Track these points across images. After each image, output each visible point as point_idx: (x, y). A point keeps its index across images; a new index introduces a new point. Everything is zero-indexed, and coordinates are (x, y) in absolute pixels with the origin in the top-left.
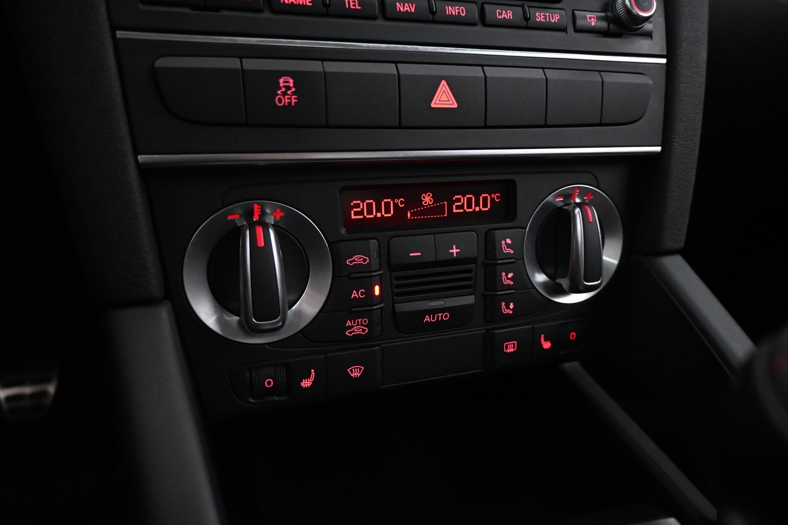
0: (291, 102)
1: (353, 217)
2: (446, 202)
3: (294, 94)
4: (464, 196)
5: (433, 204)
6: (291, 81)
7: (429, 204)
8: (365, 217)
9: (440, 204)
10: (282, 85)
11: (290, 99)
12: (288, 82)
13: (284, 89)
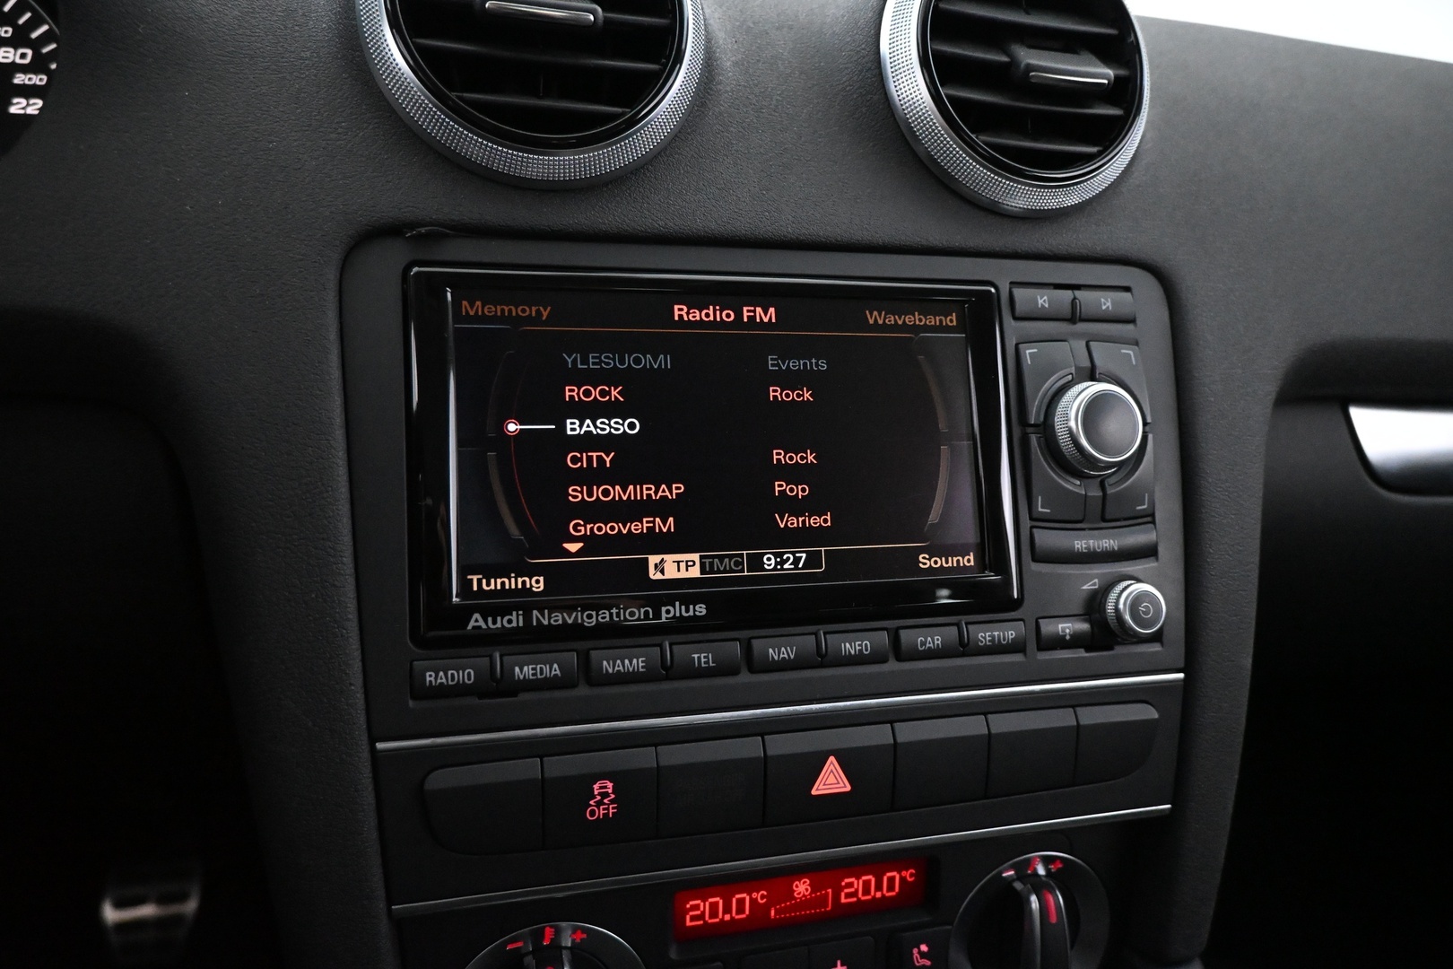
0: (608, 812)
1: (688, 923)
2: (830, 891)
3: (612, 802)
4: (858, 879)
5: (810, 894)
6: (610, 785)
7: (804, 896)
8: (705, 922)
9: (821, 893)
10: (596, 792)
11: (608, 809)
12: (605, 787)
13: (599, 798)
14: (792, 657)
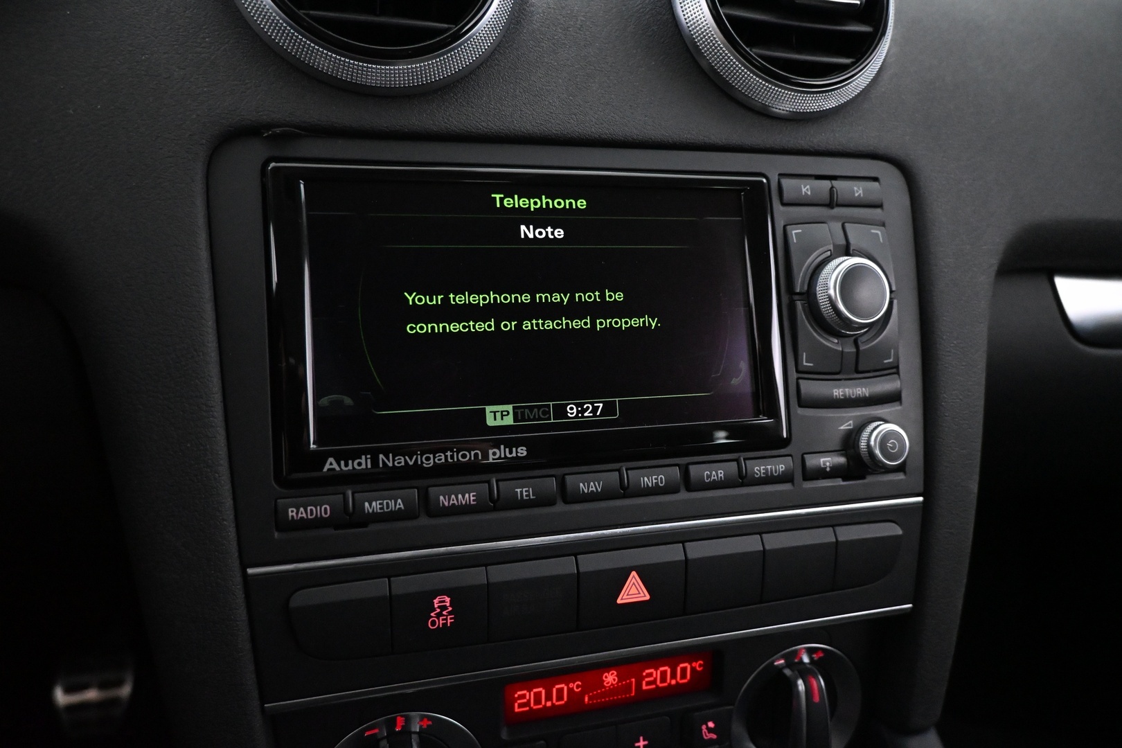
0: (447, 622)
1: (517, 710)
2: (633, 680)
3: (450, 613)
4: (656, 670)
5: (617, 683)
6: (448, 599)
7: (612, 684)
8: (531, 708)
9: (626, 682)
10: (436, 606)
11: (446, 619)
12: (444, 601)
13: (438, 610)
14: (599, 490)
